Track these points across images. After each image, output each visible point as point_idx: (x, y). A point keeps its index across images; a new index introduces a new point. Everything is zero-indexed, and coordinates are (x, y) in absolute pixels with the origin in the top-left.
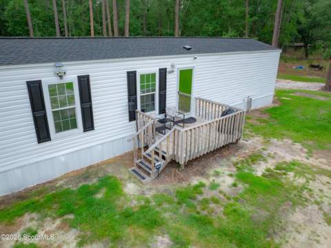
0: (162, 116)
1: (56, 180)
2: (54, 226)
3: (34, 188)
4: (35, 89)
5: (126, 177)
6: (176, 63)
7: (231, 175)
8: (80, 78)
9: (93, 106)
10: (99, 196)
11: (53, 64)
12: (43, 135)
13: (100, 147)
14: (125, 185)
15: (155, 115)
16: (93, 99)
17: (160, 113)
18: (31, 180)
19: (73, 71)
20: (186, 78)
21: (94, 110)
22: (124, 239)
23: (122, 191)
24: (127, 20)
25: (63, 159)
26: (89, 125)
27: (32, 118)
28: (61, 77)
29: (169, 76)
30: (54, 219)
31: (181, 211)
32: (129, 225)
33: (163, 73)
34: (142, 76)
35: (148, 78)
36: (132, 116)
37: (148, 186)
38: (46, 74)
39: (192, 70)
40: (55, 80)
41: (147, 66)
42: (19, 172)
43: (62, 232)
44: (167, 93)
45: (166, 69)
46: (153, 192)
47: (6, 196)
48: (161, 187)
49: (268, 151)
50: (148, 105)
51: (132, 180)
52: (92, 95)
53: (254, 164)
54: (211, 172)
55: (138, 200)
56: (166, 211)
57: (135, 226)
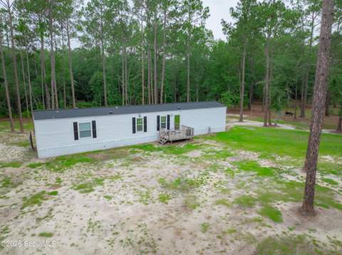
4: (134, 120)
6: (173, 113)
8: (144, 117)
9: (147, 125)
11: (138, 113)
12: (134, 131)
15: (166, 129)
20: (177, 118)
24: (163, 85)
26: (145, 131)
27: (132, 127)
28: (140, 117)
29: (171, 118)
33: (169, 116)
35: (163, 118)
36: (158, 129)
39: (179, 115)
40: (138, 118)
41: (163, 114)
50: (164, 127)
52: (147, 122)
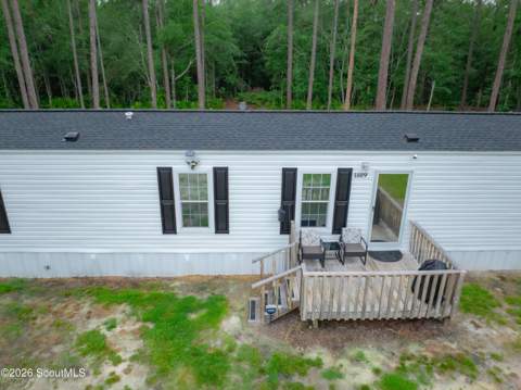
0: (335, 238)
1: (175, 279)
2: (133, 328)
3: (153, 279)
4: (165, 177)
5: (240, 307)
6: (371, 166)
7: (377, 371)
8: (216, 170)
9: (230, 205)
10: (193, 316)
11: (184, 152)
12: (169, 226)
13: (234, 256)
14: (229, 316)
16: (230, 196)
17: (333, 233)
18: (151, 270)
19: (208, 162)
21: (230, 210)
22: (170, 377)
23: (219, 321)
25: (187, 257)
26: (222, 226)
27: (158, 206)
28: (193, 167)
29: (355, 181)
30: (138, 321)
31: (255, 382)
32: (186, 365)
33: (345, 177)
34: (307, 177)
36: (285, 228)
37: (251, 331)
38: (177, 162)
39: (407, 176)
40: (186, 169)
41: (317, 162)
42: (141, 258)
43: (131, 337)
44: (350, 205)
45: (351, 169)
46: (248, 342)
47: (126, 278)
48: (265, 339)
49: (499, 365)
51: (243, 314)
52: (230, 191)
53: (440, 373)
54: (353, 352)
55: (224, 342)
56: (239, 371)
57: (191, 369)
